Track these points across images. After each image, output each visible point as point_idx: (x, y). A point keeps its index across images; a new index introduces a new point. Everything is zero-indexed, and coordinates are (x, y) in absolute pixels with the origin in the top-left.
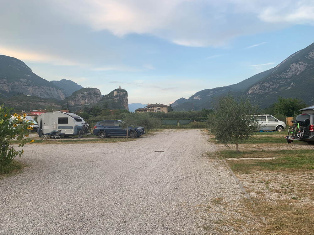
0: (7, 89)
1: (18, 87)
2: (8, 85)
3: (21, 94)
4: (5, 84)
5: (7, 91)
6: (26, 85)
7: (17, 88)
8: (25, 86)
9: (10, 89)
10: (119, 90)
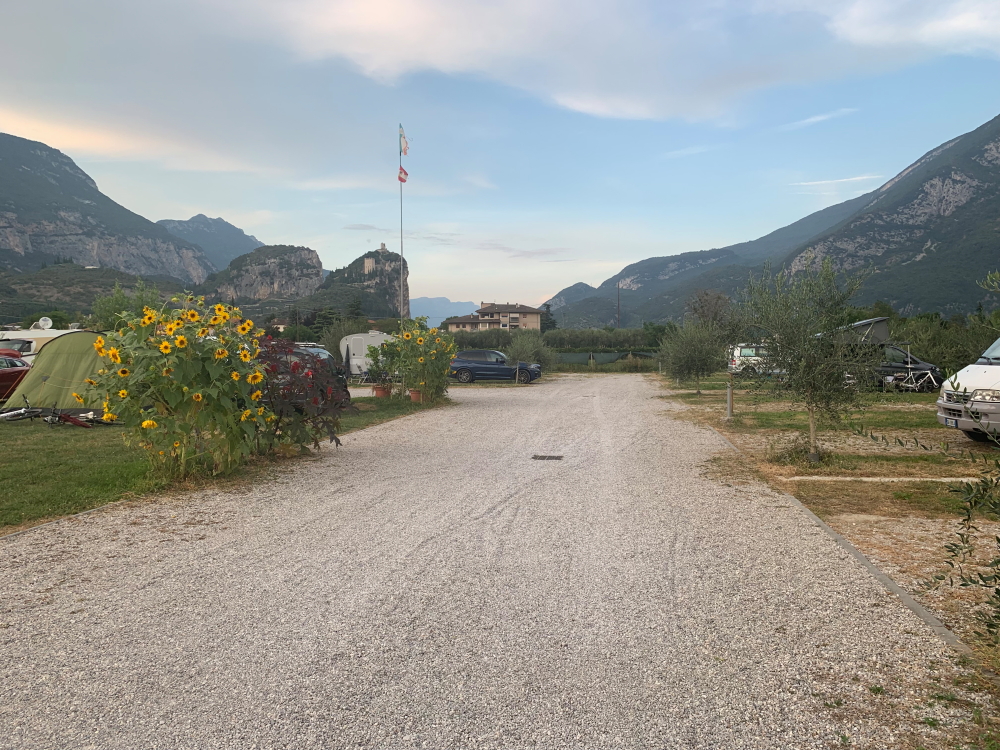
0: (17, 246)
1: (53, 238)
2: (23, 233)
3: (65, 261)
4: (11, 227)
5: (17, 249)
6: (81, 232)
7: (51, 242)
8: (77, 235)
9: (29, 246)
10: (381, 256)
